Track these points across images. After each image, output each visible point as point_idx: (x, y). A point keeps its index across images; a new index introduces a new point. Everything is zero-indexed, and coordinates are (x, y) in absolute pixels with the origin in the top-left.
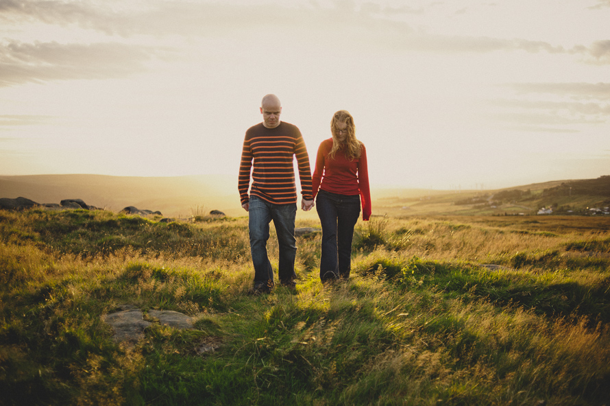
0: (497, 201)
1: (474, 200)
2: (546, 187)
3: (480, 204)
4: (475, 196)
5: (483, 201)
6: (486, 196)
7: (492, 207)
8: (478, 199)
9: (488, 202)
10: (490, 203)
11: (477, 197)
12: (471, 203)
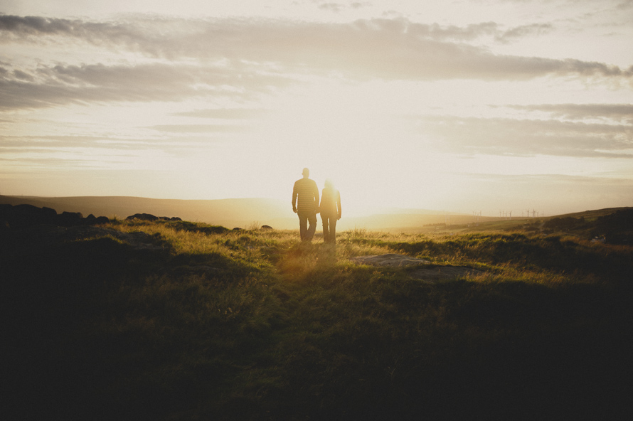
0: (548, 229)
1: (525, 227)
2: (601, 215)
4: (525, 223)
5: (533, 229)
8: (528, 227)
9: (539, 229)
10: (542, 230)
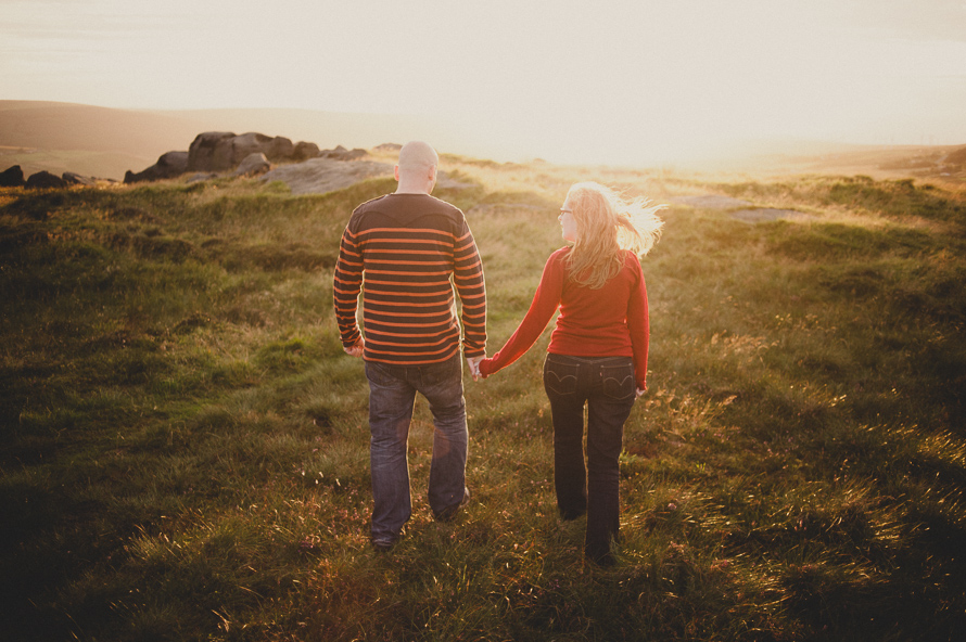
0: (953, 165)
1: (913, 162)
3: (923, 170)
4: (916, 155)
5: (929, 165)
6: (935, 156)
7: (942, 174)
8: (920, 161)
9: (936, 165)
10: (941, 167)
11: (920, 158)
12: (907, 167)
